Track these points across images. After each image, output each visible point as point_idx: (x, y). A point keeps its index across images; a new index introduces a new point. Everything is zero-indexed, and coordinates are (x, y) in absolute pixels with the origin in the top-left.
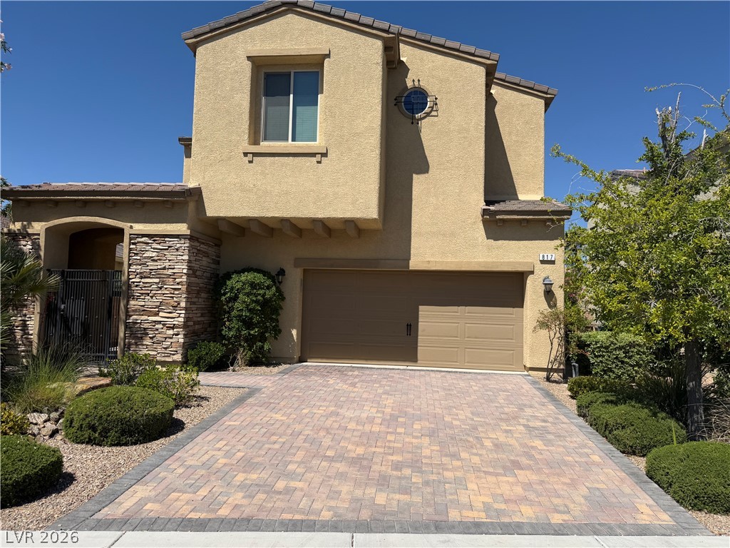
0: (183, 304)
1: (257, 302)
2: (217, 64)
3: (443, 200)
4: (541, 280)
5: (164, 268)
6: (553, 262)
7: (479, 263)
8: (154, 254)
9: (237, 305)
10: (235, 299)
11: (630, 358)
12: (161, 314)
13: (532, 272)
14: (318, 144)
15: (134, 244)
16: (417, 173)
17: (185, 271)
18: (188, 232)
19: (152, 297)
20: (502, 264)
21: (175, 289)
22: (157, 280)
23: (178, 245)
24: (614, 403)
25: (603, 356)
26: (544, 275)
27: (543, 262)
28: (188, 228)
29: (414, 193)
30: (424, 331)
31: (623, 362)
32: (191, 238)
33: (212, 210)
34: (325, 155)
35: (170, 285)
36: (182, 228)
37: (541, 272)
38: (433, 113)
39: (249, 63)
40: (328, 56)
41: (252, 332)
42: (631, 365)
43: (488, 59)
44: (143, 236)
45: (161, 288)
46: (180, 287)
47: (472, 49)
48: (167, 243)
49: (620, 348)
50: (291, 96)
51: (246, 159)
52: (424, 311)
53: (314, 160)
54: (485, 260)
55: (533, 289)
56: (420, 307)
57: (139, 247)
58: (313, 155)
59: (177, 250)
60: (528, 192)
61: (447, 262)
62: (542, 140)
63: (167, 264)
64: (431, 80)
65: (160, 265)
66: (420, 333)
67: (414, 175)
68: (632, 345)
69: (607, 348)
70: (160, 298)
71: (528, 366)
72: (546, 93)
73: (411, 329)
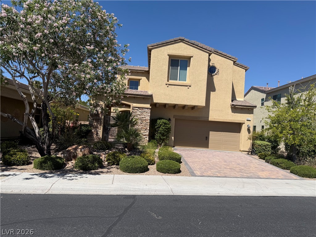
0: (148, 129)
1: (166, 129)
2: (158, 56)
3: (219, 100)
4: (247, 126)
5: (143, 118)
6: (250, 121)
7: (229, 120)
8: (140, 113)
9: (160, 129)
10: (159, 127)
11: (266, 149)
12: (141, 131)
13: (244, 123)
14: (187, 82)
15: (133, 110)
16: (212, 92)
17: (149, 119)
18: (151, 107)
19: (139, 126)
20: (236, 120)
21: (146, 124)
22: (140, 121)
23: (147, 111)
24: (277, 158)
25: (259, 148)
26: (247, 124)
27: (247, 120)
28: (150, 106)
29: (211, 97)
30: (211, 139)
31: (264, 150)
32: (151, 109)
33: (155, 101)
34: (190, 86)
35: (144, 122)
36: (148, 106)
37: (247, 123)
38: (218, 74)
39: (168, 57)
40: (192, 57)
41: (164, 138)
42: (266, 151)
43: (235, 59)
44: (136, 107)
45: (141, 123)
46: (147, 123)
47: (225, 54)
48: (144, 110)
49: (264, 146)
50: (179, 67)
51: (167, 86)
52: (211, 133)
53: (187, 87)
54: (231, 119)
55: (244, 128)
56: (210, 132)
57: (135, 111)
58: (187, 86)
59: (147, 112)
60: (239, 98)
61: (220, 119)
62: (244, 82)
63: (143, 116)
64: (217, 64)
65: (141, 116)
66: (210, 140)
67: (211, 92)
68: (267, 145)
69: (260, 146)
70: (141, 126)
71: (242, 150)
72: (246, 68)
73: (207, 138)
